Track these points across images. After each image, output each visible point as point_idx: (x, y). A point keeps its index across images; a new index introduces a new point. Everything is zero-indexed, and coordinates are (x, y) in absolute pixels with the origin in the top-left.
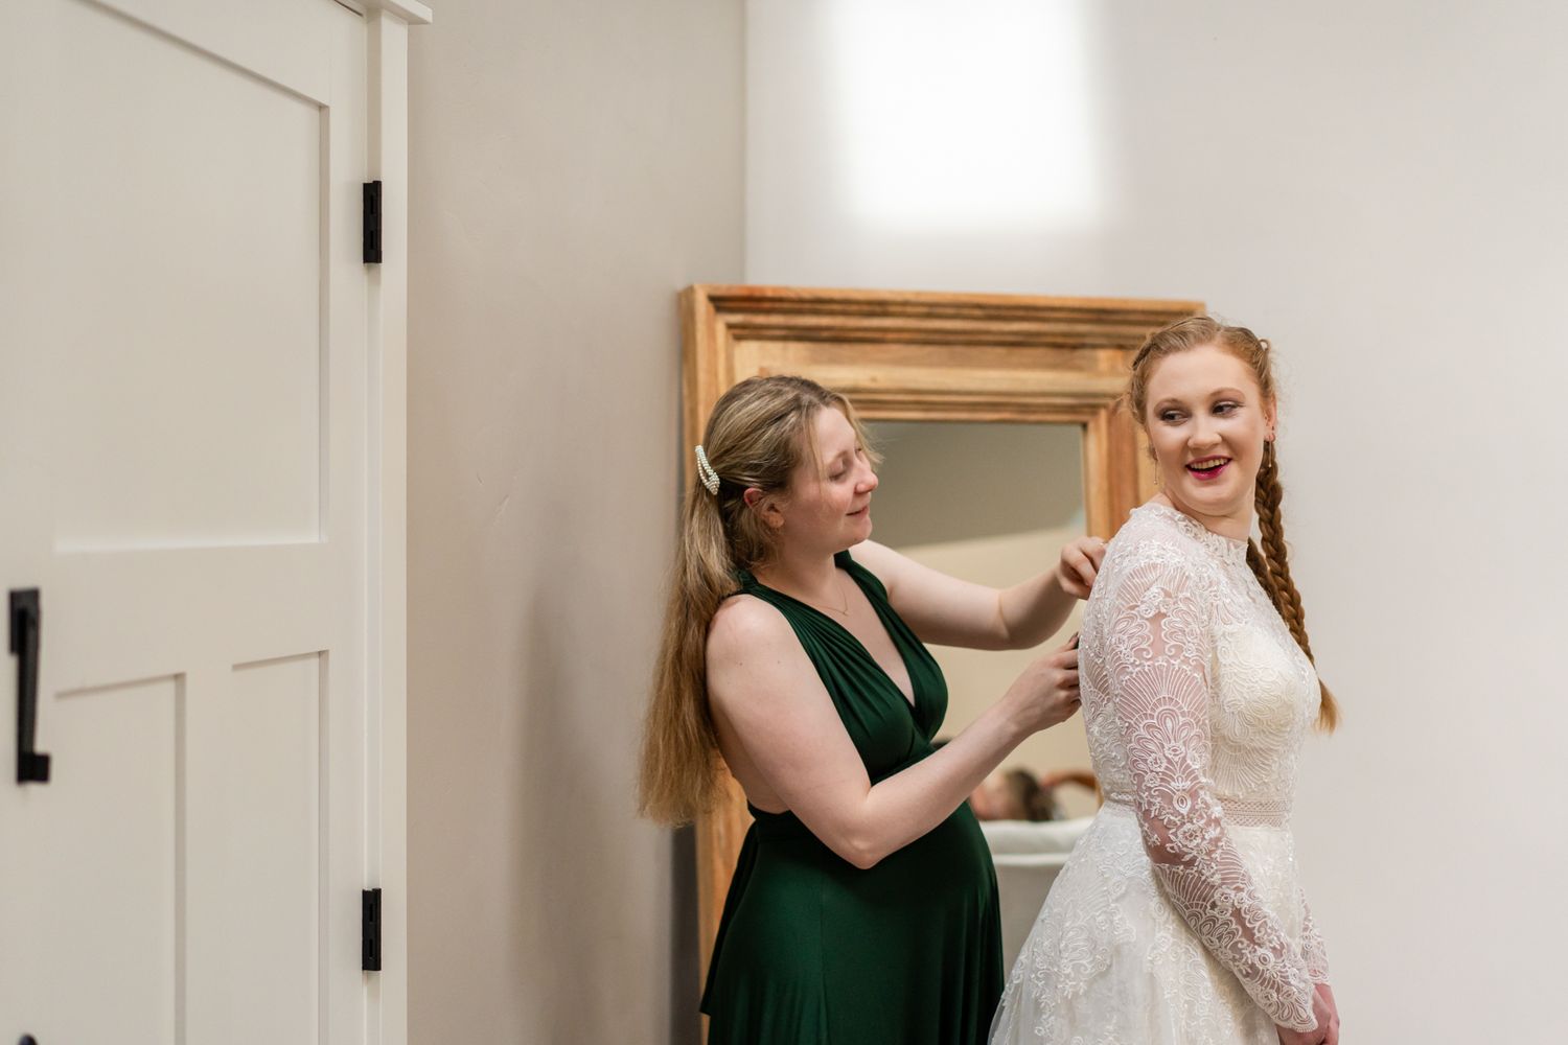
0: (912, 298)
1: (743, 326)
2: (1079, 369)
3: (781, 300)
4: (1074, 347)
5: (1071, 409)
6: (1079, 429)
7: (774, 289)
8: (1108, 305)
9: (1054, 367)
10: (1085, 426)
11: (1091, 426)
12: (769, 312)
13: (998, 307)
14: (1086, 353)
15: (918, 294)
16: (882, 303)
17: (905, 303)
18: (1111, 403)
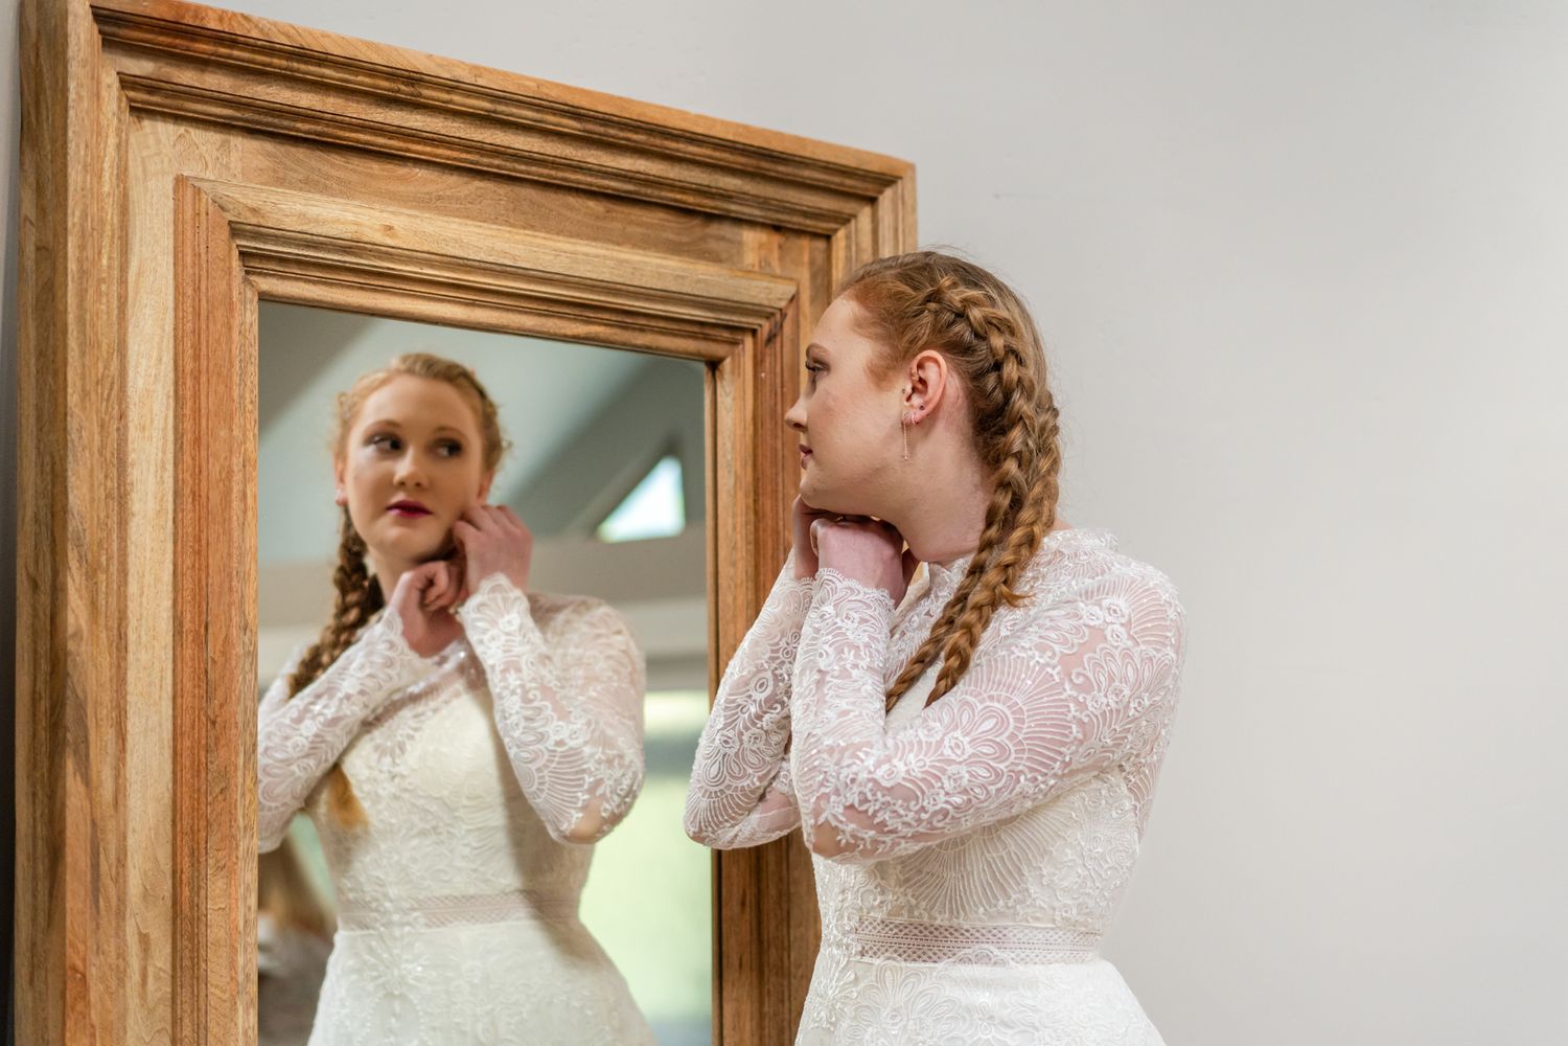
0: (466, 77)
1: (150, 86)
2: (715, 258)
3: (232, 41)
4: (710, 217)
5: (700, 330)
6: (703, 368)
7: (222, 16)
8: (775, 146)
9: (675, 249)
10: (714, 365)
11: (727, 364)
12: (203, 63)
13: (606, 120)
14: (726, 230)
15: (477, 70)
16: (414, 79)
17: (453, 87)
18: (765, 327)
